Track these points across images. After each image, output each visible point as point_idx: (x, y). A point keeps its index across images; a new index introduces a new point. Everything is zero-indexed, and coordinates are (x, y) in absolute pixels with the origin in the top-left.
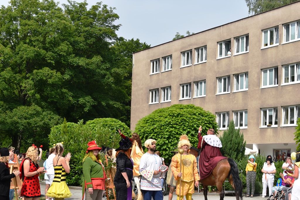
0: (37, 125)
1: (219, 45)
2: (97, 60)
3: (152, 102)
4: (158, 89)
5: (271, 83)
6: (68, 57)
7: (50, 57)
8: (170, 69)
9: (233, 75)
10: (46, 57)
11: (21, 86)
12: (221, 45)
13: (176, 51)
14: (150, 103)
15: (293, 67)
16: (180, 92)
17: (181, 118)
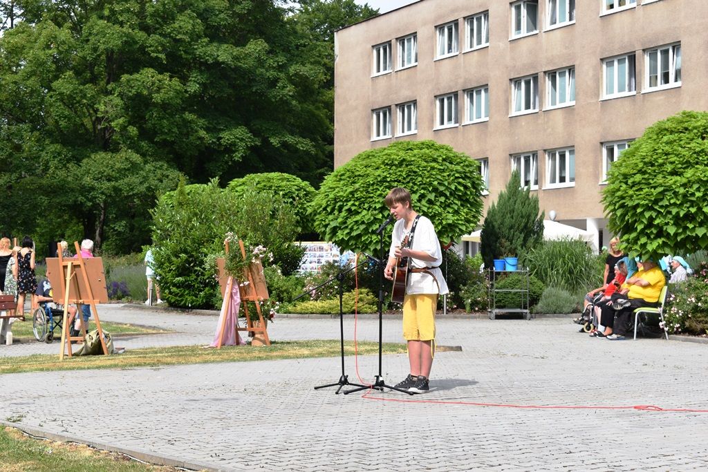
0: (134, 192)
1: (513, 9)
2: (255, 50)
3: (378, 135)
4: (389, 107)
5: (621, 89)
6: (195, 45)
7: (156, 47)
8: (413, 64)
9: (545, 72)
10: (148, 47)
11: (98, 110)
12: (518, 8)
13: (424, 24)
14: (374, 138)
15: (665, 53)
16: (435, 112)
17: (406, 169)
